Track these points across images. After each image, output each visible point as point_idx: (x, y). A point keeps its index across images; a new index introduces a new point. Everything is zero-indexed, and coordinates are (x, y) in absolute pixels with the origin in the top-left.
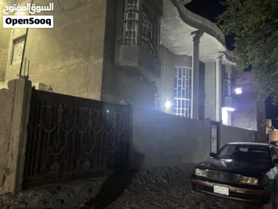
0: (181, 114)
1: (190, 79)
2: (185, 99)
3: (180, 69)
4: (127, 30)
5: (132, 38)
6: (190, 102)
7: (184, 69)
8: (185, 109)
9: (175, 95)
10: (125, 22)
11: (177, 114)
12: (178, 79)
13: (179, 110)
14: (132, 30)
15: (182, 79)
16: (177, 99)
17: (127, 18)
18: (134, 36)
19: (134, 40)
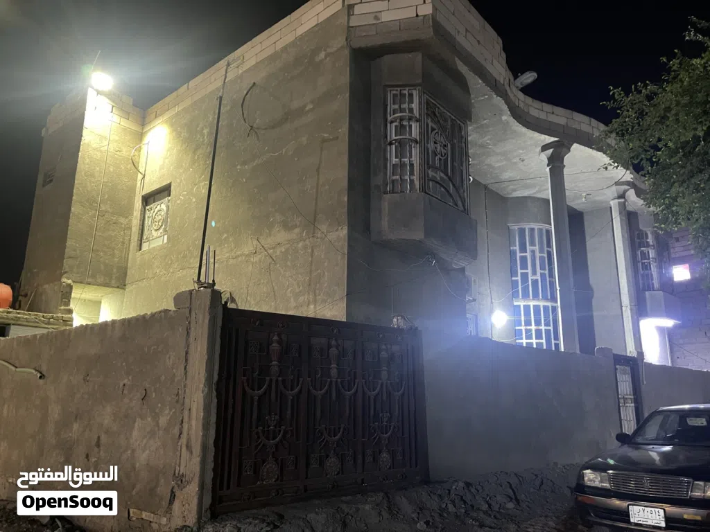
0: (534, 341)
1: (550, 255)
2: (542, 304)
3: (522, 231)
4: (395, 160)
5: (407, 177)
6: (554, 309)
7: (532, 230)
8: (543, 328)
9: (515, 295)
10: (391, 144)
11: (524, 342)
12: (518, 255)
13: (528, 331)
14: (406, 160)
15: (528, 255)
16: (522, 303)
17: (394, 137)
18: (412, 173)
19: (412, 181)
